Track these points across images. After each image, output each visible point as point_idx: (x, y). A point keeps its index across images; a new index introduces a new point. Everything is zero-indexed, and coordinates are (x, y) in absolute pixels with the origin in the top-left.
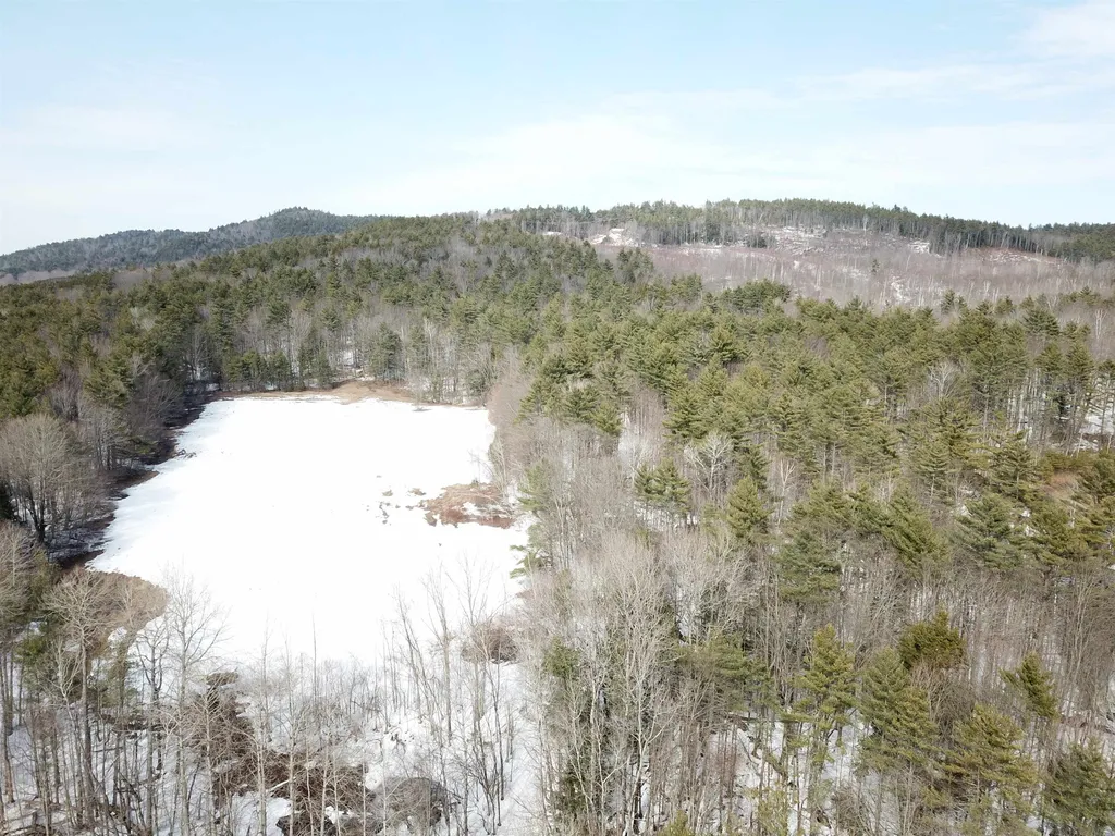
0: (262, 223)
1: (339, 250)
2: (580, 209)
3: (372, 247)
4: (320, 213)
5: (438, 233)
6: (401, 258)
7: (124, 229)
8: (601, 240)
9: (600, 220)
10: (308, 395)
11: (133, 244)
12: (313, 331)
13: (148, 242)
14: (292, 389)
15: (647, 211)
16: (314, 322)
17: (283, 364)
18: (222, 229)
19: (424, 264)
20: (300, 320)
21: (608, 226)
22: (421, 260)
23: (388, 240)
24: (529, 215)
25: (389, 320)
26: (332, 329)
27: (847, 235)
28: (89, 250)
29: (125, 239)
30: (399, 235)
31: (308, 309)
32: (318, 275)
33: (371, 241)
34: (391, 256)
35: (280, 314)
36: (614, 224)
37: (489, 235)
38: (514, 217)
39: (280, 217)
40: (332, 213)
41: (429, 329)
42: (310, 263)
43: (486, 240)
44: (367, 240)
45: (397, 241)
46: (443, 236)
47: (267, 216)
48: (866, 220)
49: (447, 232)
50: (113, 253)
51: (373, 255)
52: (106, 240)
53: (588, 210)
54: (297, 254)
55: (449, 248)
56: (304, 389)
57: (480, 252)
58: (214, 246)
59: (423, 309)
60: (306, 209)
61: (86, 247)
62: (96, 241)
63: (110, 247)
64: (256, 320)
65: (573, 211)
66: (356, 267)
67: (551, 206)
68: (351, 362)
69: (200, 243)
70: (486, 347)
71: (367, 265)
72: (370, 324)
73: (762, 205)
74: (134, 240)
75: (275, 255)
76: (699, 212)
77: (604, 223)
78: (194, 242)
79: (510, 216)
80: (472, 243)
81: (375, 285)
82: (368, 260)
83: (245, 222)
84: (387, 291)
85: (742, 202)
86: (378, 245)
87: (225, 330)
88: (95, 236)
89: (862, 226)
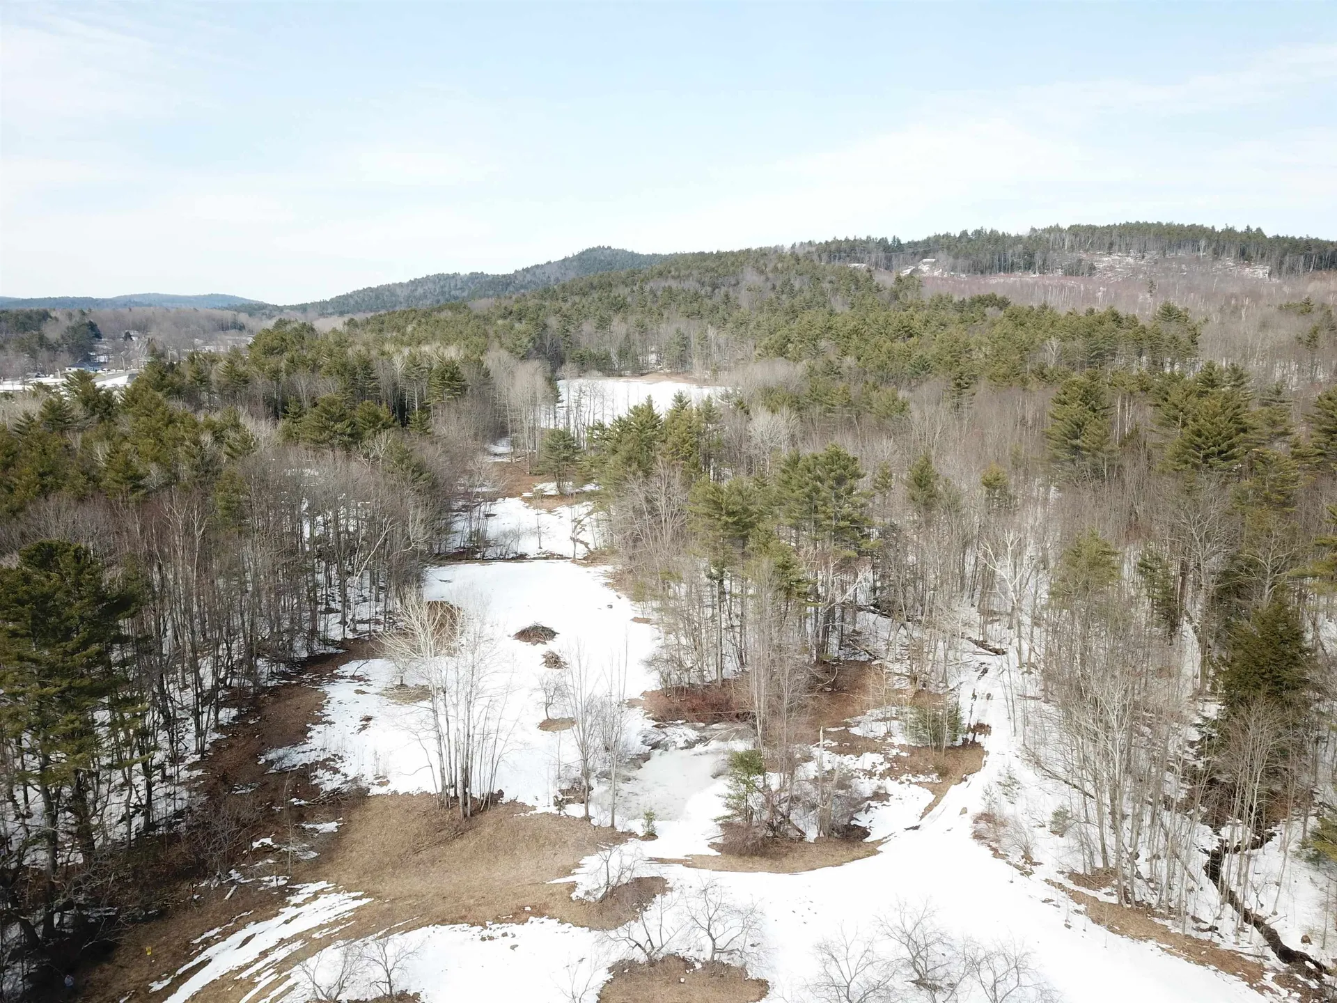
0: (567, 263)
1: (645, 280)
2: (890, 241)
3: (673, 277)
4: (624, 251)
5: (733, 264)
6: (698, 285)
7: (431, 273)
8: (908, 271)
9: (911, 251)
10: (623, 379)
11: (442, 287)
12: (628, 336)
13: (456, 285)
14: (613, 375)
15: (964, 240)
16: (628, 330)
17: (607, 357)
18: (527, 270)
19: (717, 290)
20: (619, 327)
21: (917, 258)
22: (715, 287)
23: (687, 273)
24: (833, 247)
25: (683, 327)
26: (641, 333)
27: (1180, 261)
28: (402, 294)
29: (434, 283)
30: (698, 268)
31: (624, 319)
32: (629, 299)
33: (673, 273)
34: (691, 285)
35: (603, 323)
36: (925, 254)
37: (780, 266)
38: (817, 250)
39: (585, 257)
40: (636, 252)
41: (711, 332)
42: (622, 291)
43: (775, 269)
44: (670, 272)
45: (695, 272)
46: (737, 267)
47: (571, 256)
48: (1203, 243)
49: (742, 264)
50: (425, 296)
51: (674, 284)
52: (415, 283)
53: (899, 241)
54: (610, 285)
55: (741, 277)
56: (621, 376)
57: (767, 279)
58: (522, 287)
59: (707, 320)
60: (609, 248)
61: (399, 291)
62: (407, 285)
63: (420, 291)
64: (588, 327)
65: (883, 242)
66: (659, 293)
67: (857, 238)
68: (654, 361)
69: (508, 285)
70: (751, 343)
71: (669, 290)
72: (668, 330)
73: (1092, 229)
74: (442, 283)
75: (592, 287)
76: (1019, 239)
77: (915, 254)
78: (501, 284)
79: (814, 249)
80: (762, 272)
81: (674, 306)
82: (670, 288)
83: (549, 263)
84: (683, 308)
85: (1071, 228)
86: (679, 276)
87: (566, 333)
88: (405, 280)
89: (1199, 250)
